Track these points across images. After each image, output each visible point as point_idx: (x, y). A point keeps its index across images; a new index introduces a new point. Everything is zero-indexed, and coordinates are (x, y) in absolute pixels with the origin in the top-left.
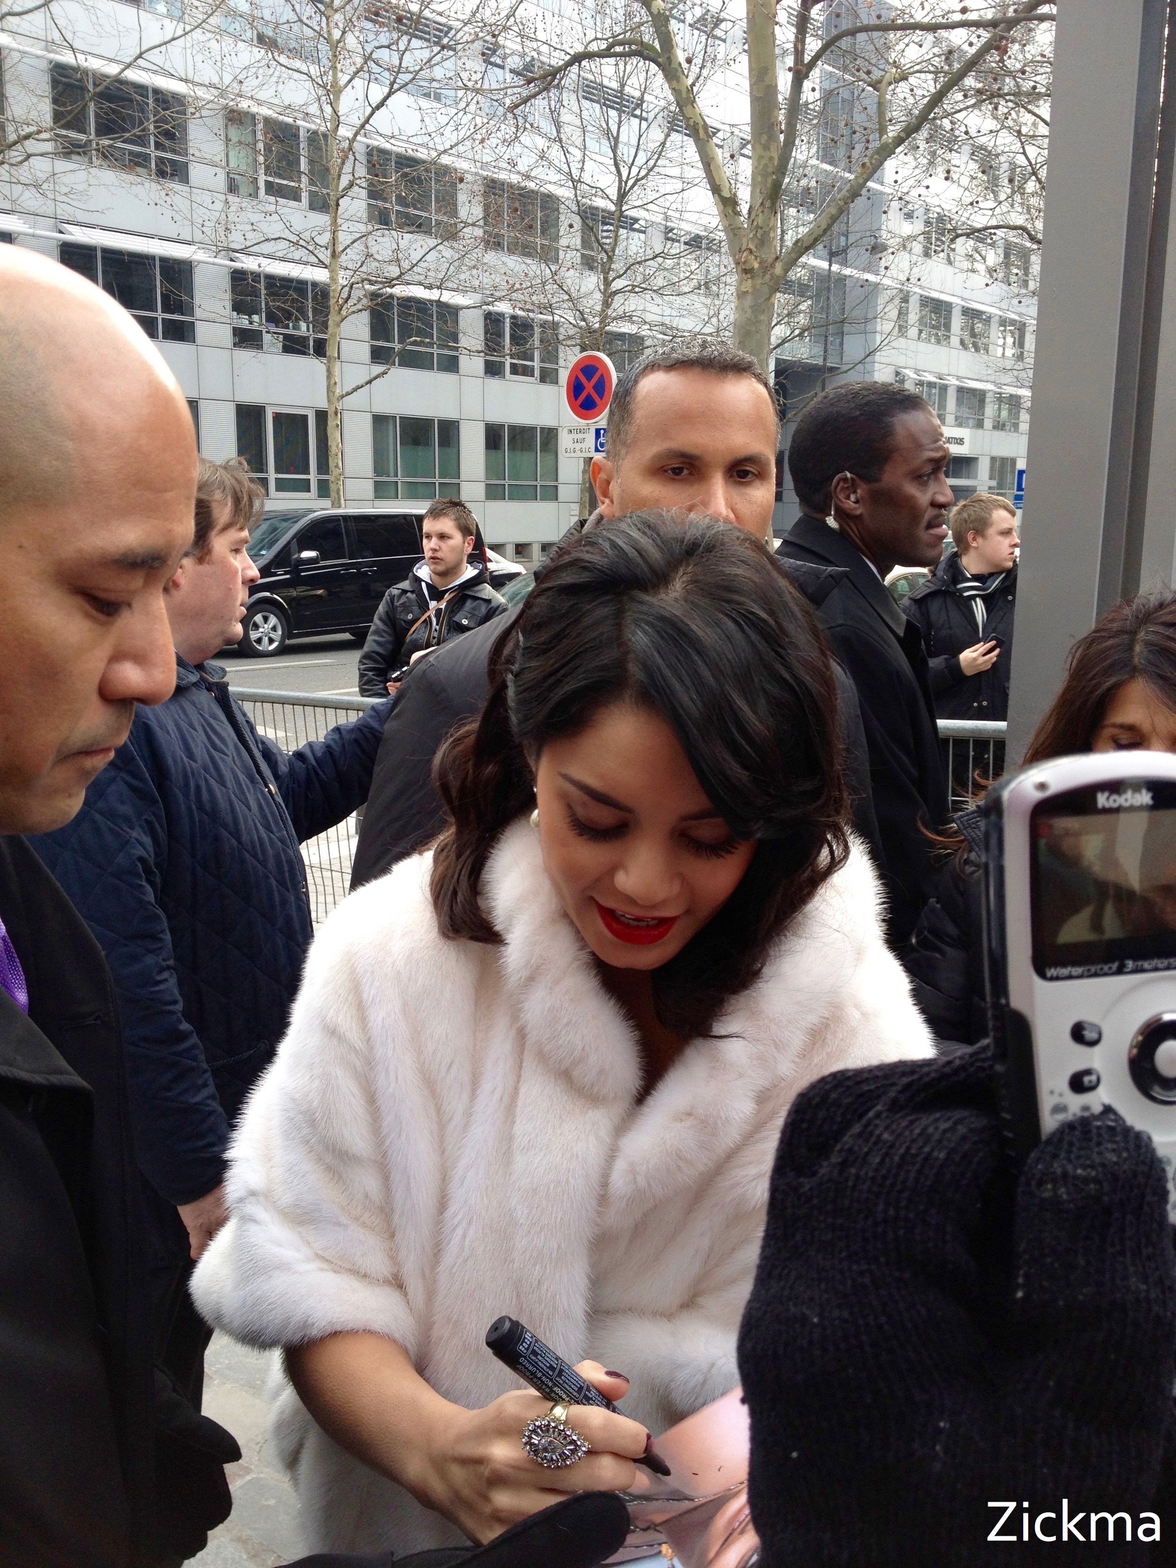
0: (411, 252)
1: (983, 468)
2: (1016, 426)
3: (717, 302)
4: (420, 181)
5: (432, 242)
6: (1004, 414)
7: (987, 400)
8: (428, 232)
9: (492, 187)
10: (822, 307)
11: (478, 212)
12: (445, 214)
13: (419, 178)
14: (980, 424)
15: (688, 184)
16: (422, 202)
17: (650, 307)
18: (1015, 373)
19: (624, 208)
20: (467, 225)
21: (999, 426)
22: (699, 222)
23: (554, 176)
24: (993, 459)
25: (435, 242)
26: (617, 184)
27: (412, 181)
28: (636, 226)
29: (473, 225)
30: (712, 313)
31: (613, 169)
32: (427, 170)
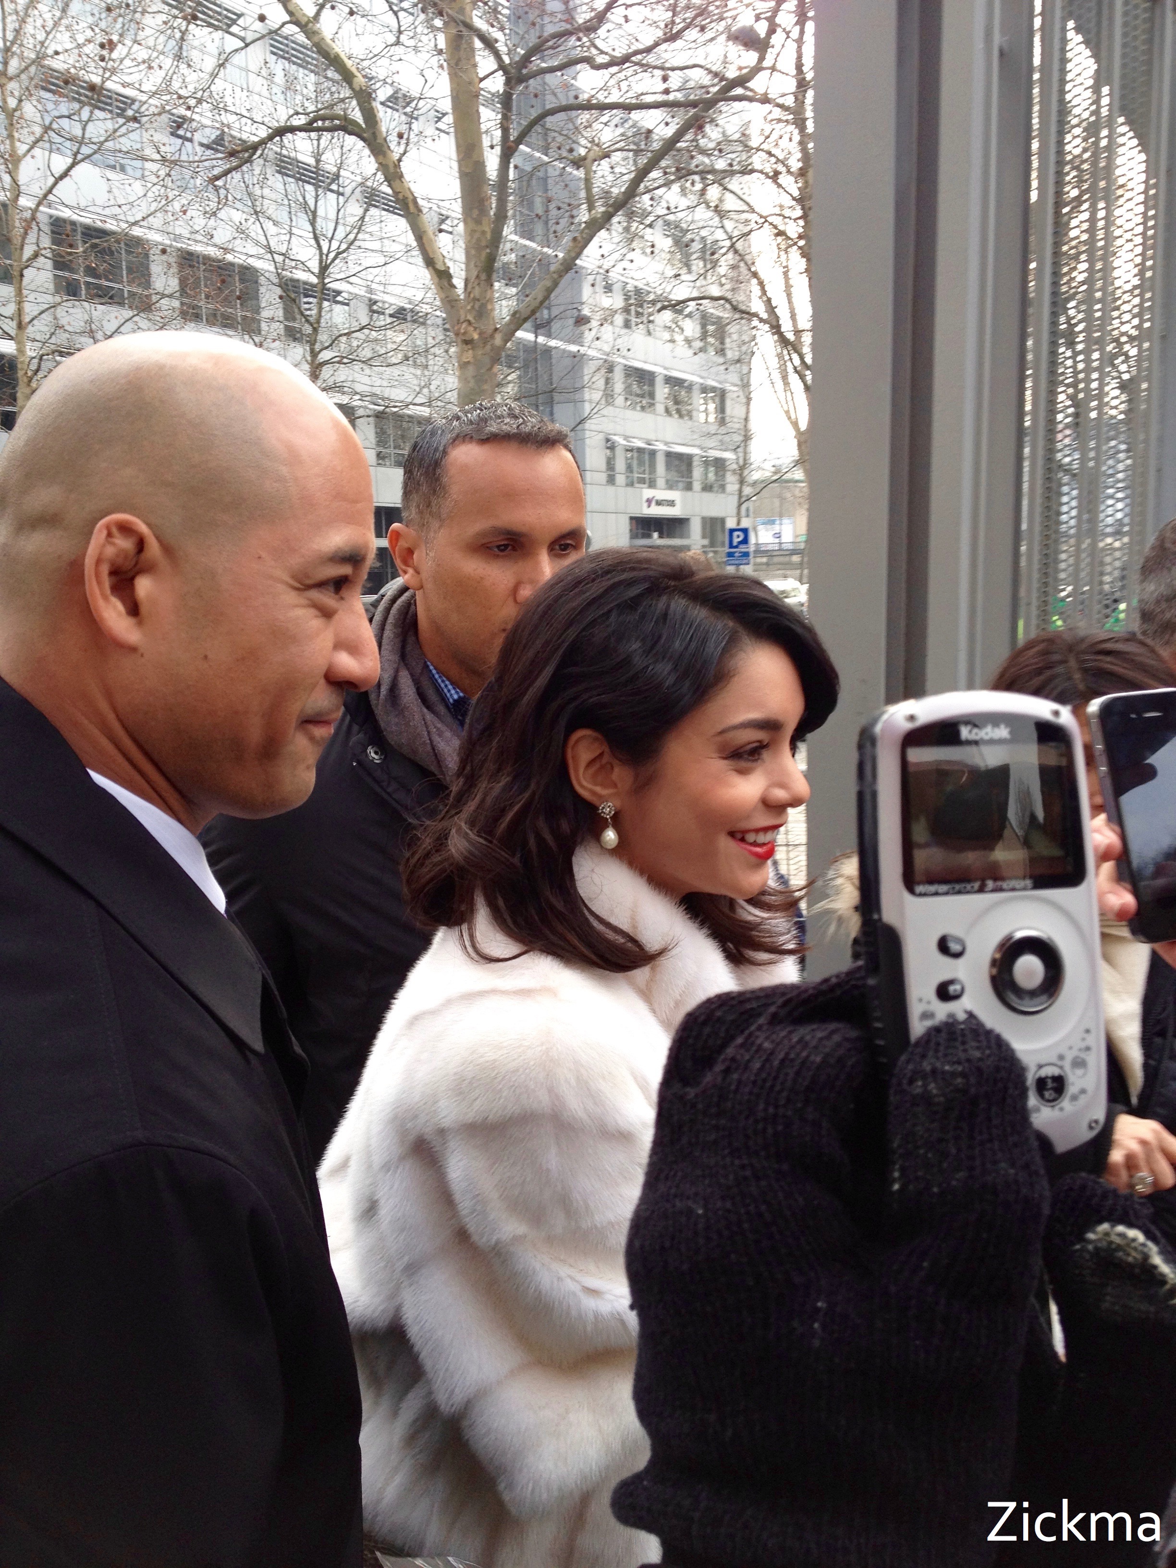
0: (105, 323)
1: (696, 528)
2: (723, 488)
3: (426, 373)
4: (112, 253)
5: (128, 313)
6: (711, 476)
7: (695, 463)
8: (121, 304)
9: (188, 259)
10: (531, 378)
11: (174, 284)
12: (139, 285)
13: (110, 249)
14: (689, 487)
15: (390, 259)
16: (113, 273)
17: (358, 377)
18: (720, 437)
19: (326, 281)
20: (163, 296)
21: (707, 488)
22: (404, 295)
23: (253, 250)
24: (704, 520)
25: (131, 313)
26: (317, 257)
27: (103, 252)
28: (339, 298)
29: (170, 296)
30: (423, 384)
31: (313, 242)
32: (118, 242)
